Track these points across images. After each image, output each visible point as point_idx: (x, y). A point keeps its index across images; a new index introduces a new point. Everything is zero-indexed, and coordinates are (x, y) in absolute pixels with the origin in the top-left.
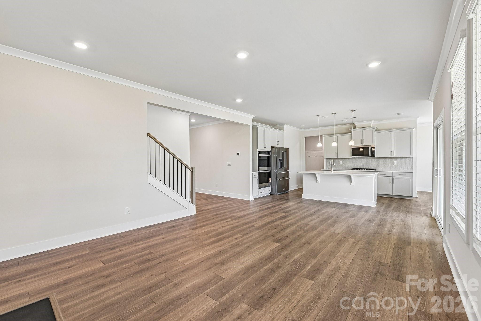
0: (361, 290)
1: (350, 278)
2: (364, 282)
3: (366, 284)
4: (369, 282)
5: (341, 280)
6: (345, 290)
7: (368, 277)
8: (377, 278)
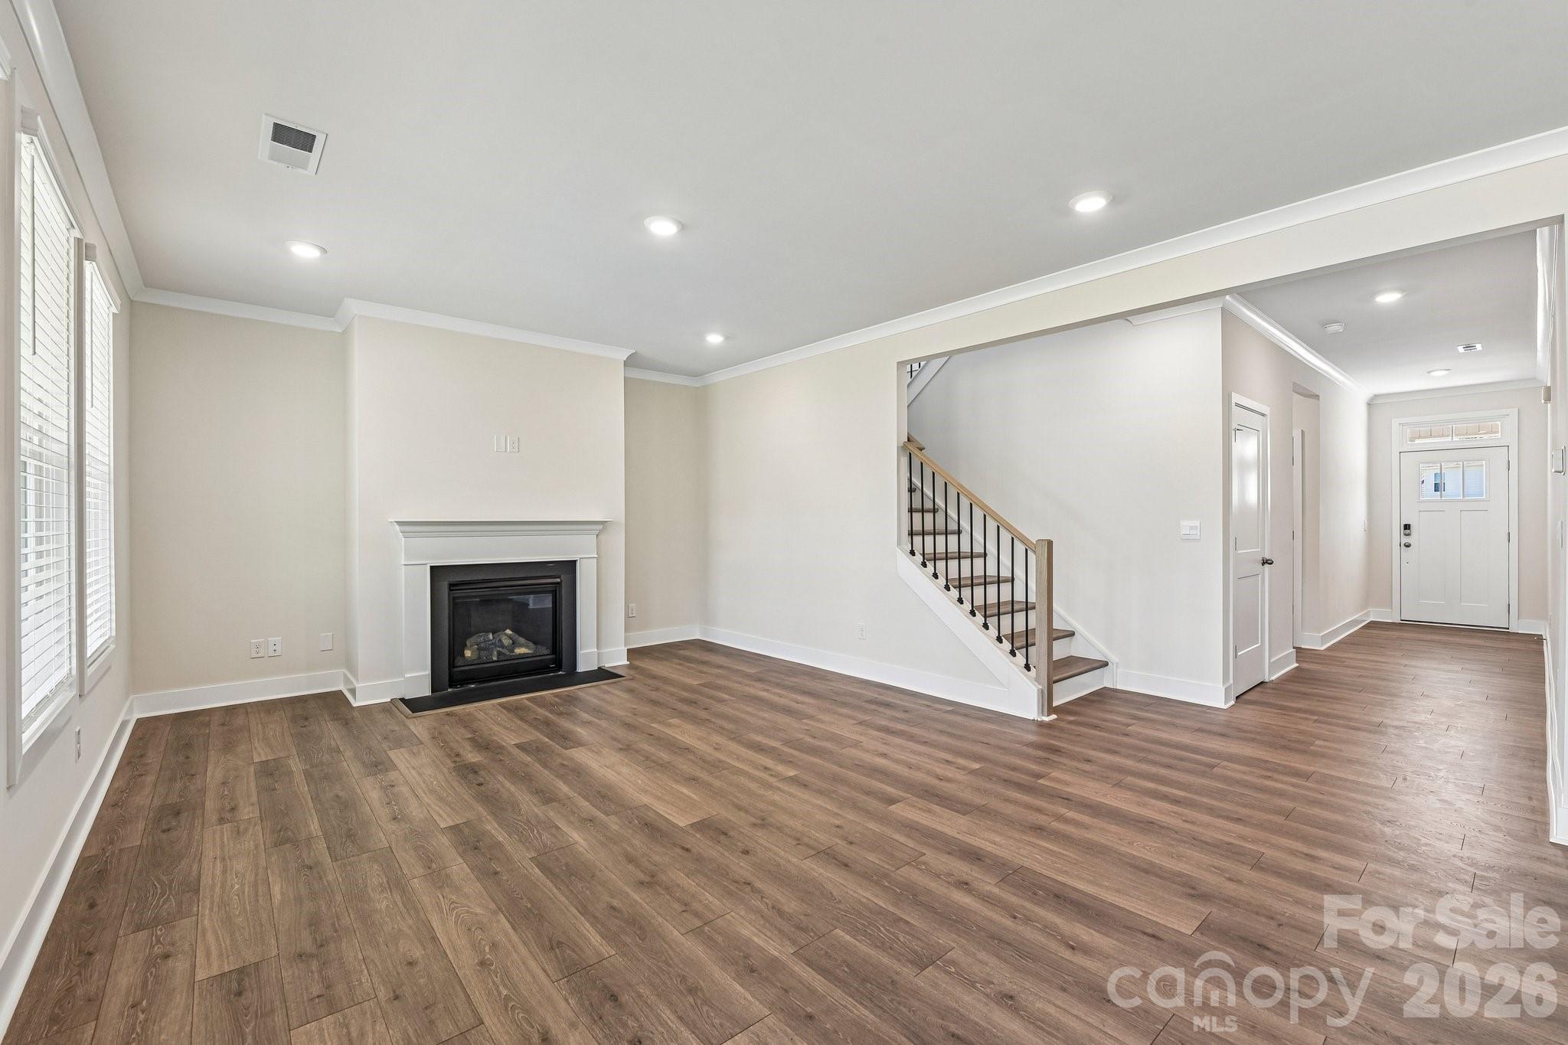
0: (330, 878)
1: (381, 885)
2: (339, 898)
3: (330, 897)
4: (323, 906)
5: (397, 865)
6: (364, 855)
7: (338, 920)
8: (311, 933)
